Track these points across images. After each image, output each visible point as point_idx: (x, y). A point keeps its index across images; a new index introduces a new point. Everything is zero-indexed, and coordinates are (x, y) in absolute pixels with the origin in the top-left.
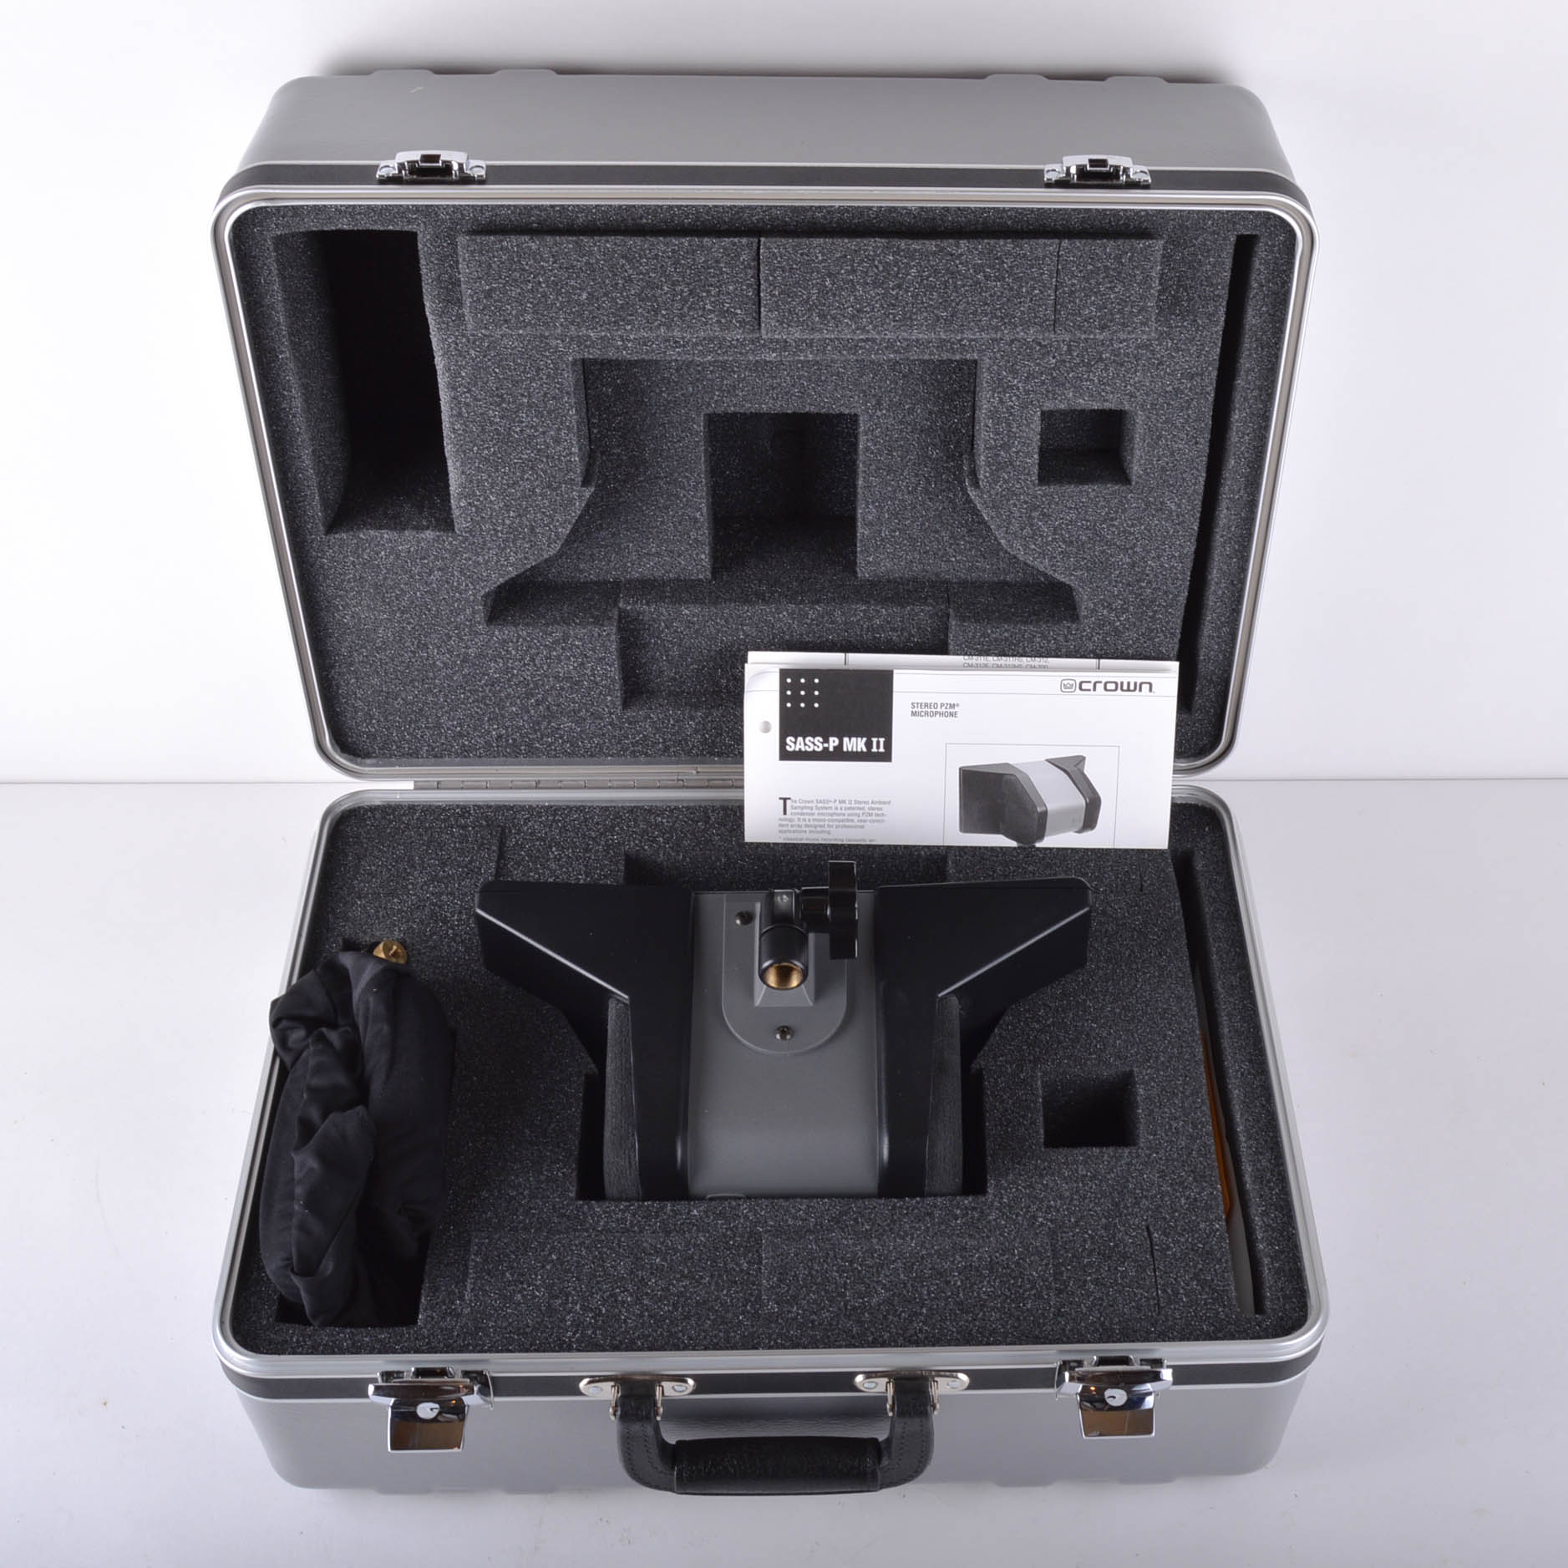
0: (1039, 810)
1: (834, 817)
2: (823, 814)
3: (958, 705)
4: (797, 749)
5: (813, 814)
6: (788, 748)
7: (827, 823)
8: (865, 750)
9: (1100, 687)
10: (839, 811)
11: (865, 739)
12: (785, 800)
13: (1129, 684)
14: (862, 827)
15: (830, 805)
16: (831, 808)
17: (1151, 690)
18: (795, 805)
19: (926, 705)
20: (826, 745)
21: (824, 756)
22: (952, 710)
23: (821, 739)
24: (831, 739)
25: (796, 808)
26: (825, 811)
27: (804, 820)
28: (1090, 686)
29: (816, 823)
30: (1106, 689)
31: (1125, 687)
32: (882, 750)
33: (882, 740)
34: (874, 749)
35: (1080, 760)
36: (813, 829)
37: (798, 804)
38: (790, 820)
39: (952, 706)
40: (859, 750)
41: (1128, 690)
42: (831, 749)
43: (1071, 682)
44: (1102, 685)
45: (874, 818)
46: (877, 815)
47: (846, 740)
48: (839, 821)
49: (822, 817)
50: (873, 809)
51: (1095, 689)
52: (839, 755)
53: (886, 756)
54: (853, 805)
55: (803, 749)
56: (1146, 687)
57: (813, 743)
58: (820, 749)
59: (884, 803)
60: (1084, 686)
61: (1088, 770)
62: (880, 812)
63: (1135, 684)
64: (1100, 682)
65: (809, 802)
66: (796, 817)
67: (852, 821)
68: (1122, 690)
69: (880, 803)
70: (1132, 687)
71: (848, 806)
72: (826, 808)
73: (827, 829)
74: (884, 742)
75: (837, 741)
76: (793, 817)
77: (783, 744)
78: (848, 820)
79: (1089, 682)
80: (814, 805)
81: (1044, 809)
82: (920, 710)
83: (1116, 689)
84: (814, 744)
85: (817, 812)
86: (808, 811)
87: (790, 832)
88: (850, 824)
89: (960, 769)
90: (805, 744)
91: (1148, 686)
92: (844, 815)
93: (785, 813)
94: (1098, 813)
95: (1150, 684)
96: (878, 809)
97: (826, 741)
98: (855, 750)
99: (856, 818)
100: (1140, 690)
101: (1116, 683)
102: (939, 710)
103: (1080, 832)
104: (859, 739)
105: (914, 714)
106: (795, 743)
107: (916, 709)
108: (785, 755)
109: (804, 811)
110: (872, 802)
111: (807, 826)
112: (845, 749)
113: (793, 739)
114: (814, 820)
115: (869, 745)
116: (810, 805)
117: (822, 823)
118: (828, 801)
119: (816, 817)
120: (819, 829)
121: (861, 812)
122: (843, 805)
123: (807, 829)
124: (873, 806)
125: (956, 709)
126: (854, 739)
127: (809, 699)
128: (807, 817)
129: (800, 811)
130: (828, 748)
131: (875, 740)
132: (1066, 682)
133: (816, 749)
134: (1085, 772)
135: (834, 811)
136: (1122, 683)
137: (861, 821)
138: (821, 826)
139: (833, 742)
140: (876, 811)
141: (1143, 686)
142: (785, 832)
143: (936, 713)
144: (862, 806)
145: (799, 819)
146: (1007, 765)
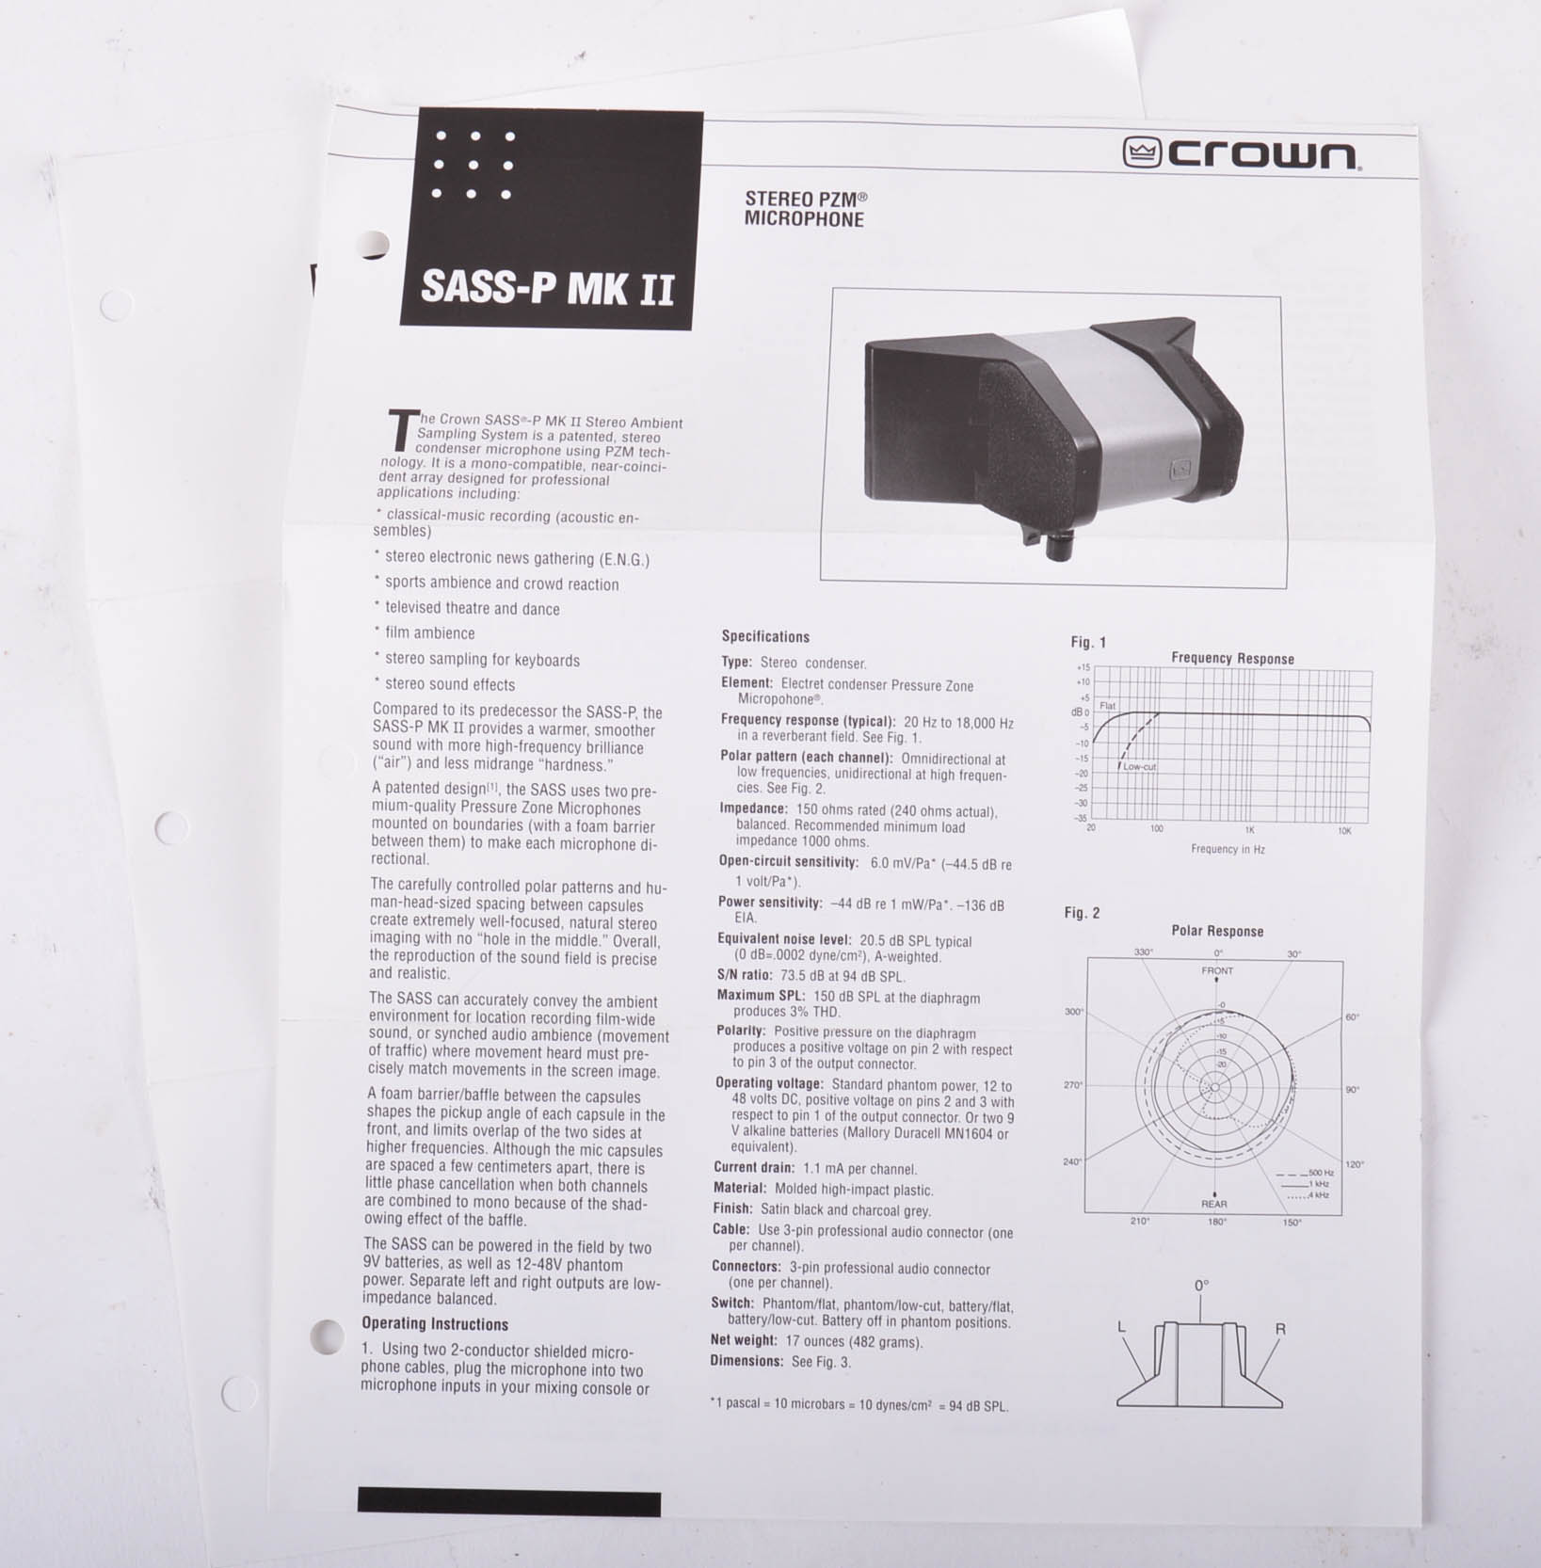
0: (1078, 444)
1: (529, 458)
2: (502, 450)
3: (864, 196)
4: (449, 298)
5: (472, 450)
6: (426, 295)
7: (509, 471)
8: (622, 301)
9: (1222, 156)
10: (545, 443)
11: (623, 277)
12: (404, 415)
13: (1295, 148)
14: (604, 482)
15: (523, 427)
16: (524, 435)
17: (1351, 164)
18: (428, 427)
19: (784, 197)
20: (523, 290)
21: (519, 314)
22: (848, 210)
23: (512, 276)
24: (538, 276)
25: (431, 434)
26: (504, 443)
27: (451, 464)
28: (1199, 154)
29: (482, 472)
30: (1237, 160)
31: (1286, 157)
32: (666, 301)
33: (668, 279)
34: (648, 301)
35: (1183, 328)
36: (470, 487)
37: (437, 426)
38: (413, 464)
39: (851, 199)
40: (608, 301)
41: (1295, 163)
42: (536, 299)
43: (1150, 144)
44: (1229, 151)
45: (636, 459)
46: (645, 453)
47: (576, 278)
48: (542, 467)
49: (500, 458)
50: (636, 438)
51: (1209, 161)
52: (557, 312)
53: (678, 317)
54: (583, 429)
55: (464, 299)
56: (1338, 158)
57: (492, 284)
58: (510, 298)
59: (666, 424)
60: (1183, 153)
61: (1202, 353)
62: (652, 446)
63: (1312, 148)
64: (1224, 145)
65: (467, 421)
66: (427, 458)
67: (579, 466)
68: (1279, 162)
69: (654, 423)
70: (1304, 158)
71: (568, 429)
72: (512, 436)
73: (507, 486)
74: (673, 282)
75: (552, 280)
76: (419, 456)
77: (413, 284)
78: (566, 466)
79: (1197, 144)
80: (478, 428)
81: (1092, 442)
82: (767, 208)
83: (1264, 162)
84: (497, 285)
85: (485, 443)
86: (466, 442)
87: (407, 493)
88: (573, 473)
89: (868, 347)
90: (471, 287)
91: (1344, 153)
92: (557, 451)
93: (400, 446)
94: (1239, 452)
95: (1351, 152)
96: (649, 438)
97: (525, 279)
98: (597, 301)
99: (587, 461)
100: (1325, 164)
101: (1264, 148)
102: (815, 208)
103: (1192, 497)
104: (610, 276)
105: (751, 217)
106: (445, 284)
107: (757, 207)
108: (416, 311)
109: (453, 442)
110: (635, 423)
111: (454, 478)
112: (572, 300)
113: (441, 275)
114: (476, 463)
115: (634, 289)
116: (469, 428)
117: (497, 472)
118: (516, 420)
119: (482, 456)
120: (486, 487)
121: (602, 446)
122: (557, 430)
123: (455, 487)
124: (635, 430)
125: (860, 206)
126: (596, 277)
127: (490, 180)
128: (457, 457)
129: (440, 441)
130: (529, 296)
131: (649, 279)
132: (1135, 143)
133: (498, 298)
134: (1198, 355)
135: (528, 443)
136: (1278, 147)
137: (601, 467)
138: (492, 479)
139: (543, 282)
140: (645, 445)
141: (1332, 153)
142: (394, 494)
143: (807, 218)
144: (606, 430)
145: (436, 462)
146: (991, 339)
